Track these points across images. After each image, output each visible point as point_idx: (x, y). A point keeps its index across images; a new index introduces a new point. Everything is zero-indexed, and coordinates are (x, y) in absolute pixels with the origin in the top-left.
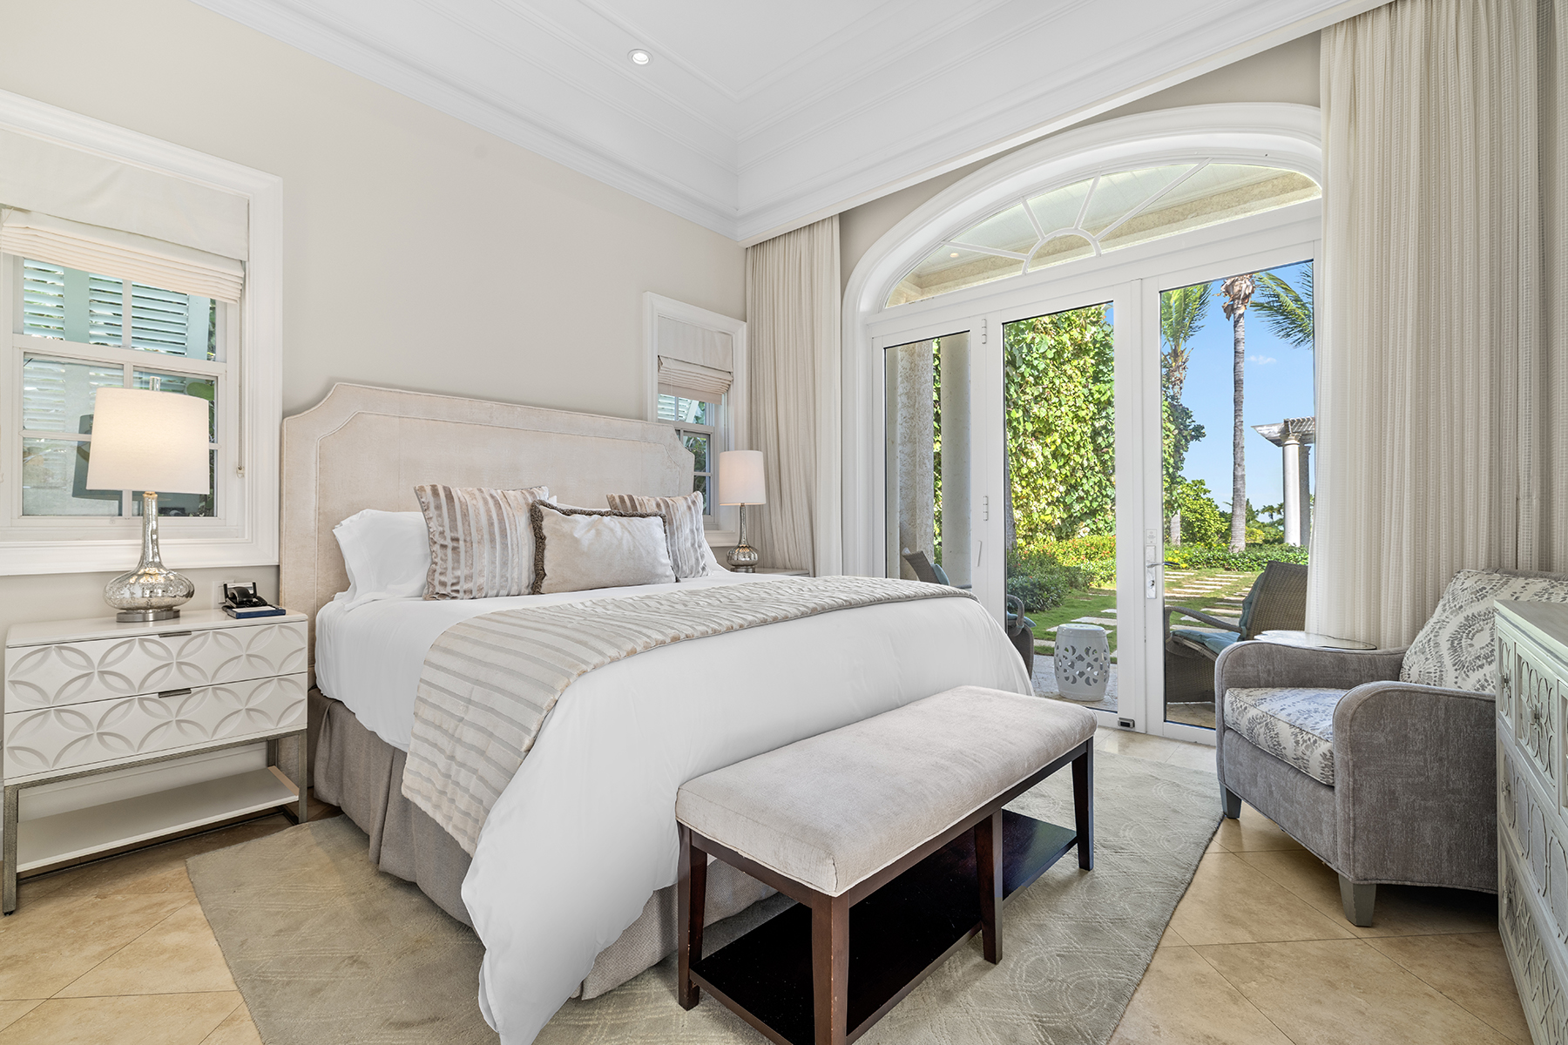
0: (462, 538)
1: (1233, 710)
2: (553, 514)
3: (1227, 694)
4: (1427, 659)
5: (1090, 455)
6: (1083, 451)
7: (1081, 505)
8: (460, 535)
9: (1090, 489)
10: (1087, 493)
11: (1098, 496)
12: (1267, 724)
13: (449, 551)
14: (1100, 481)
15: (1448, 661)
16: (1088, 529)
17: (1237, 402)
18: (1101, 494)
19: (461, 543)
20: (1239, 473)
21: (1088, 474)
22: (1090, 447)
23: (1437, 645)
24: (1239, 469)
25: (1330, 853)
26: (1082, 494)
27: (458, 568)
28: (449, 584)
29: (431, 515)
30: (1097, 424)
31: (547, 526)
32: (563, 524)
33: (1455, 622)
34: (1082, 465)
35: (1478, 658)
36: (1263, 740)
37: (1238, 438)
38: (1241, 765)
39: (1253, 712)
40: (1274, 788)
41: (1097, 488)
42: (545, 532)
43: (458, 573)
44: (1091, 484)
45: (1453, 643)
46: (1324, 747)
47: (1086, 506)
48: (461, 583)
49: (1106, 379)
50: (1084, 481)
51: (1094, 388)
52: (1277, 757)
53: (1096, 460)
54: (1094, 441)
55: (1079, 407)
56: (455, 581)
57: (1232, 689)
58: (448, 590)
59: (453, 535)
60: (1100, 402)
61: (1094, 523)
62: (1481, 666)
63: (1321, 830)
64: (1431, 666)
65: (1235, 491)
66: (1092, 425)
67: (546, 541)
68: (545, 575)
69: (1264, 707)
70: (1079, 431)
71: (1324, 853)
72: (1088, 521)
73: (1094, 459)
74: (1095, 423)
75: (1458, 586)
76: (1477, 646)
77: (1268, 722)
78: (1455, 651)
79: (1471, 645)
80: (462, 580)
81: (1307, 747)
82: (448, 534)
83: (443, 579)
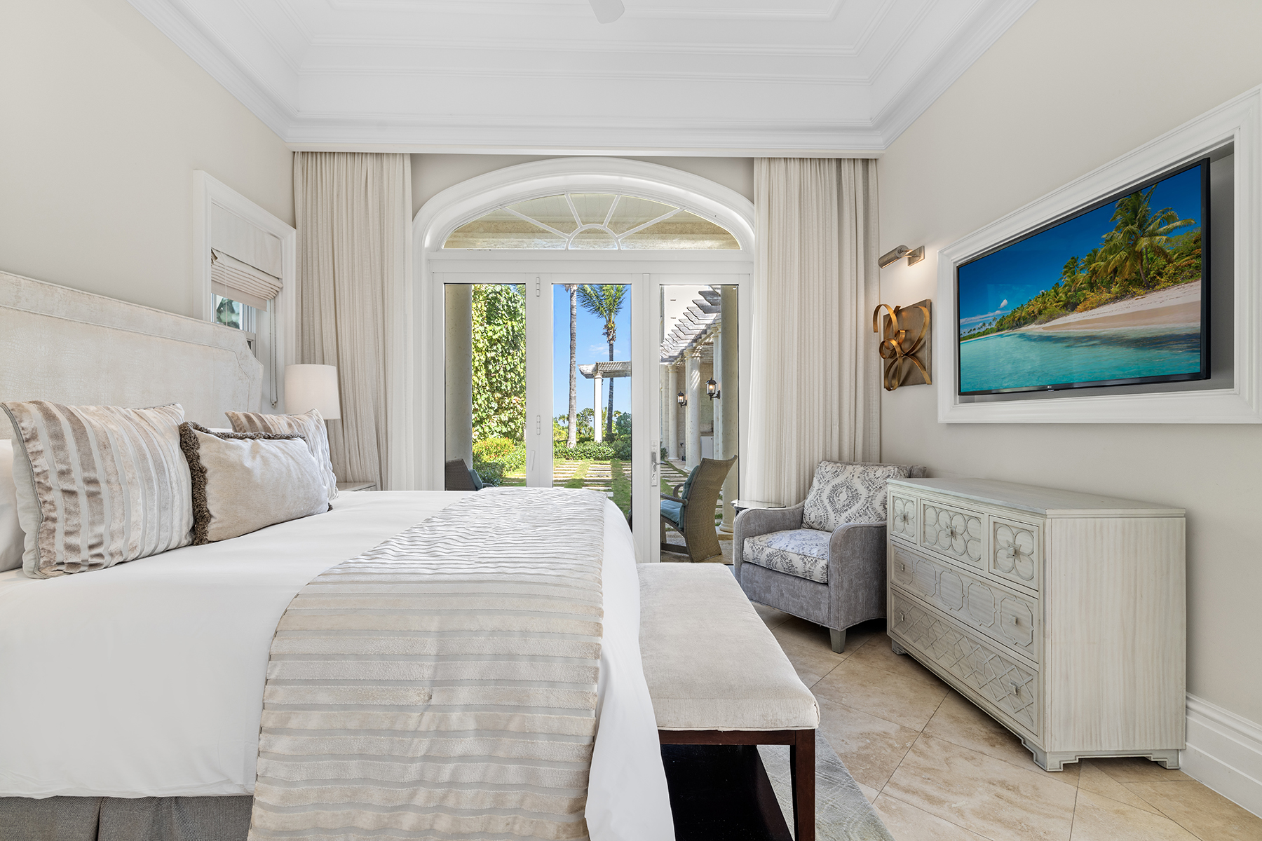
0: (101, 479)
1: (754, 551)
2: (212, 441)
3: (745, 542)
4: (818, 509)
5: (484, 377)
6: (479, 374)
7: (476, 415)
8: (99, 475)
9: (482, 403)
10: (480, 406)
11: (486, 409)
12: (782, 556)
13: (83, 500)
14: (489, 397)
15: (830, 509)
16: (478, 433)
17: (572, 348)
18: (488, 406)
19: (103, 485)
20: (573, 395)
21: (481, 392)
22: (484, 371)
23: (822, 501)
24: (573, 392)
25: (826, 619)
26: (477, 407)
27: (101, 522)
28: (84, 546)
29: (40, 448)
30: (489, 355)
31: (206, 455)
32: (228, 452)
33: (828, 489)
34: (478, 385)
35: (844, 506)
36: (779, 565)
37: (572, 372)
38: (757, 582)
39: (768, 551)
40: (784, 592)
41: (486, 403)
42: (204, 462)
43: (100, 529)
44: (483, 399)
45: (830, 500)
46: (823, 563)
47: (479, 416)
48: (105, 544)
49: (496, 323)
50: (478, 396)
51: (489, 328)
52: (790, 573)
53: (487, 382)
54: (486, 367)
55: (478, 341)
56: (94, 541)
57: (748, 539)
58: (85, 555)
59: (86, 475)
60: (492, 339)
61: (482, 428)
62: (847, 510)
63: (820, 608)
64: (821, 512)
65: (570, 406)
66: (486, 355)
67: (207, 475)
68: (211, 516)
69: (776, 546)
70: (477, 358)
71: (821, 620)
72: (478, 427)
73: (485, 381)
74: (487, 353)
75: (823, 470)
76: (842, 500)
77: (783, 554)
78: (832, 503)
79: (839, 500)
80: (107, 540)
81: (811, 565)
82: (78, 474)
83: (72, 540)
